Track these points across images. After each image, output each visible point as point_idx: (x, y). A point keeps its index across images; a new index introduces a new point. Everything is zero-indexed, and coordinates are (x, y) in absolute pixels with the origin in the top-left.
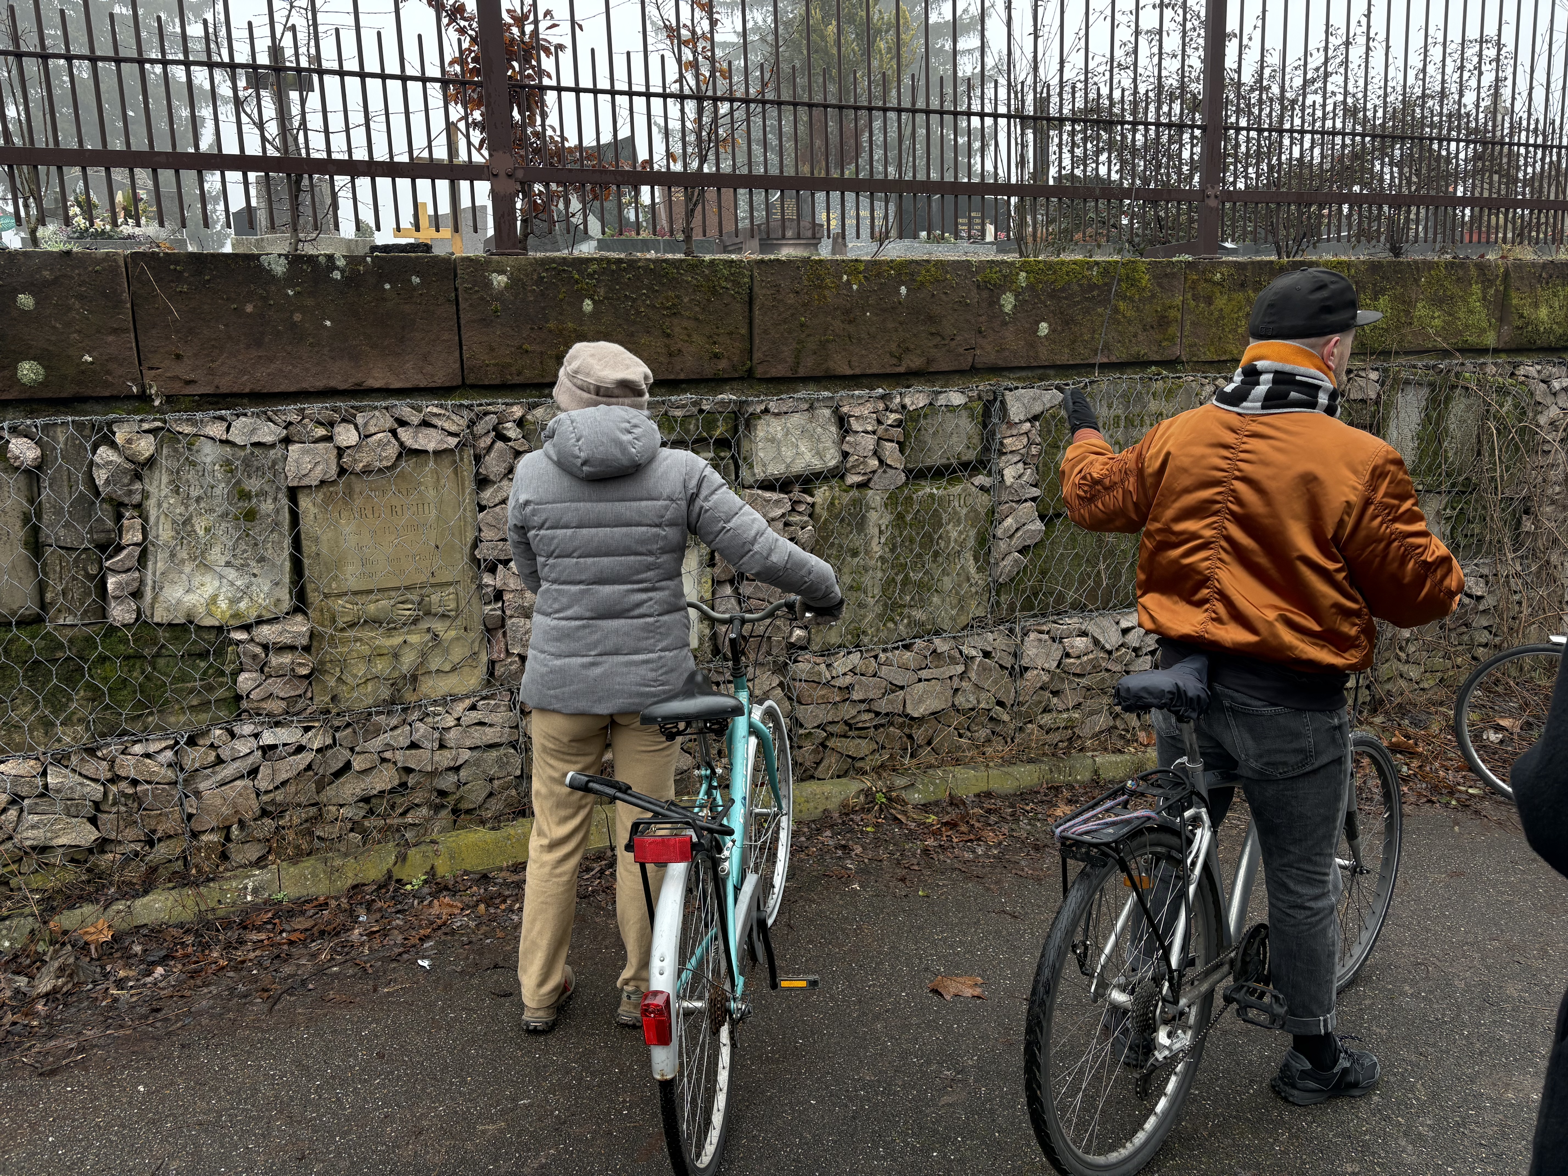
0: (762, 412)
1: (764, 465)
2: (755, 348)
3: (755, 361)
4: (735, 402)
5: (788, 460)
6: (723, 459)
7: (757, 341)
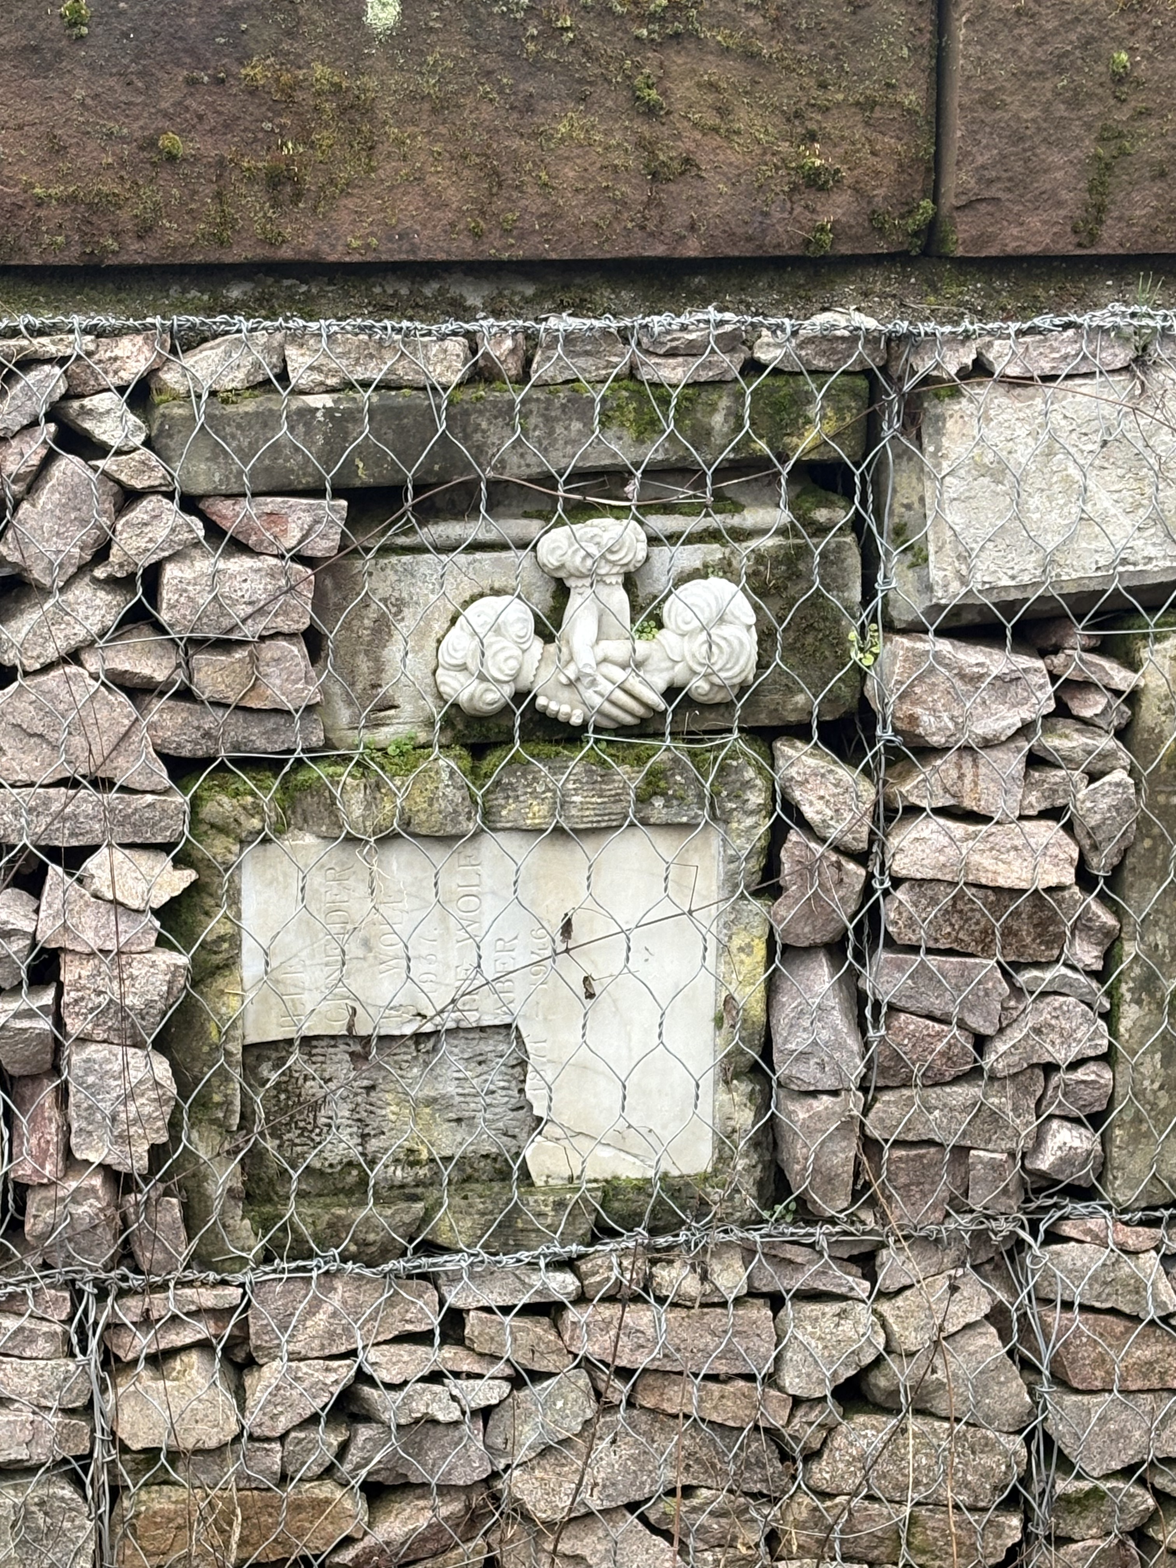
0: (965, 374)
1: (964, 557)
2: (951, 156)
3: (949, 200)
4: (871, 339)
5: (1051, 542)
6: (821, 530)
7: (957, 131)
